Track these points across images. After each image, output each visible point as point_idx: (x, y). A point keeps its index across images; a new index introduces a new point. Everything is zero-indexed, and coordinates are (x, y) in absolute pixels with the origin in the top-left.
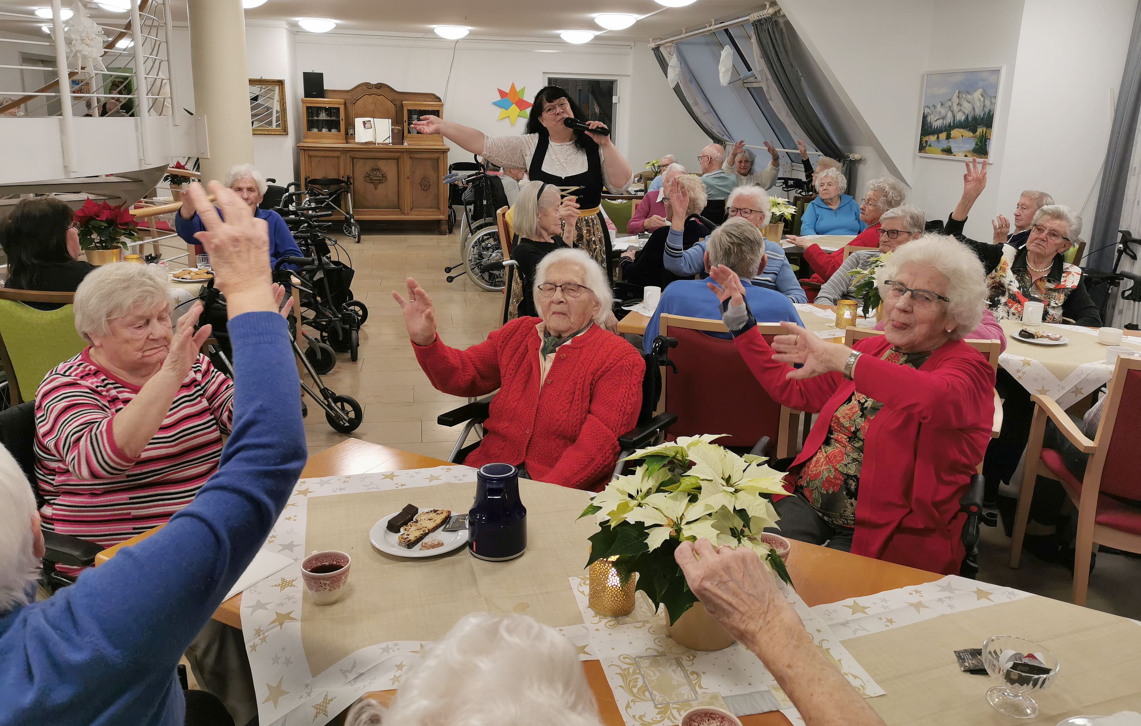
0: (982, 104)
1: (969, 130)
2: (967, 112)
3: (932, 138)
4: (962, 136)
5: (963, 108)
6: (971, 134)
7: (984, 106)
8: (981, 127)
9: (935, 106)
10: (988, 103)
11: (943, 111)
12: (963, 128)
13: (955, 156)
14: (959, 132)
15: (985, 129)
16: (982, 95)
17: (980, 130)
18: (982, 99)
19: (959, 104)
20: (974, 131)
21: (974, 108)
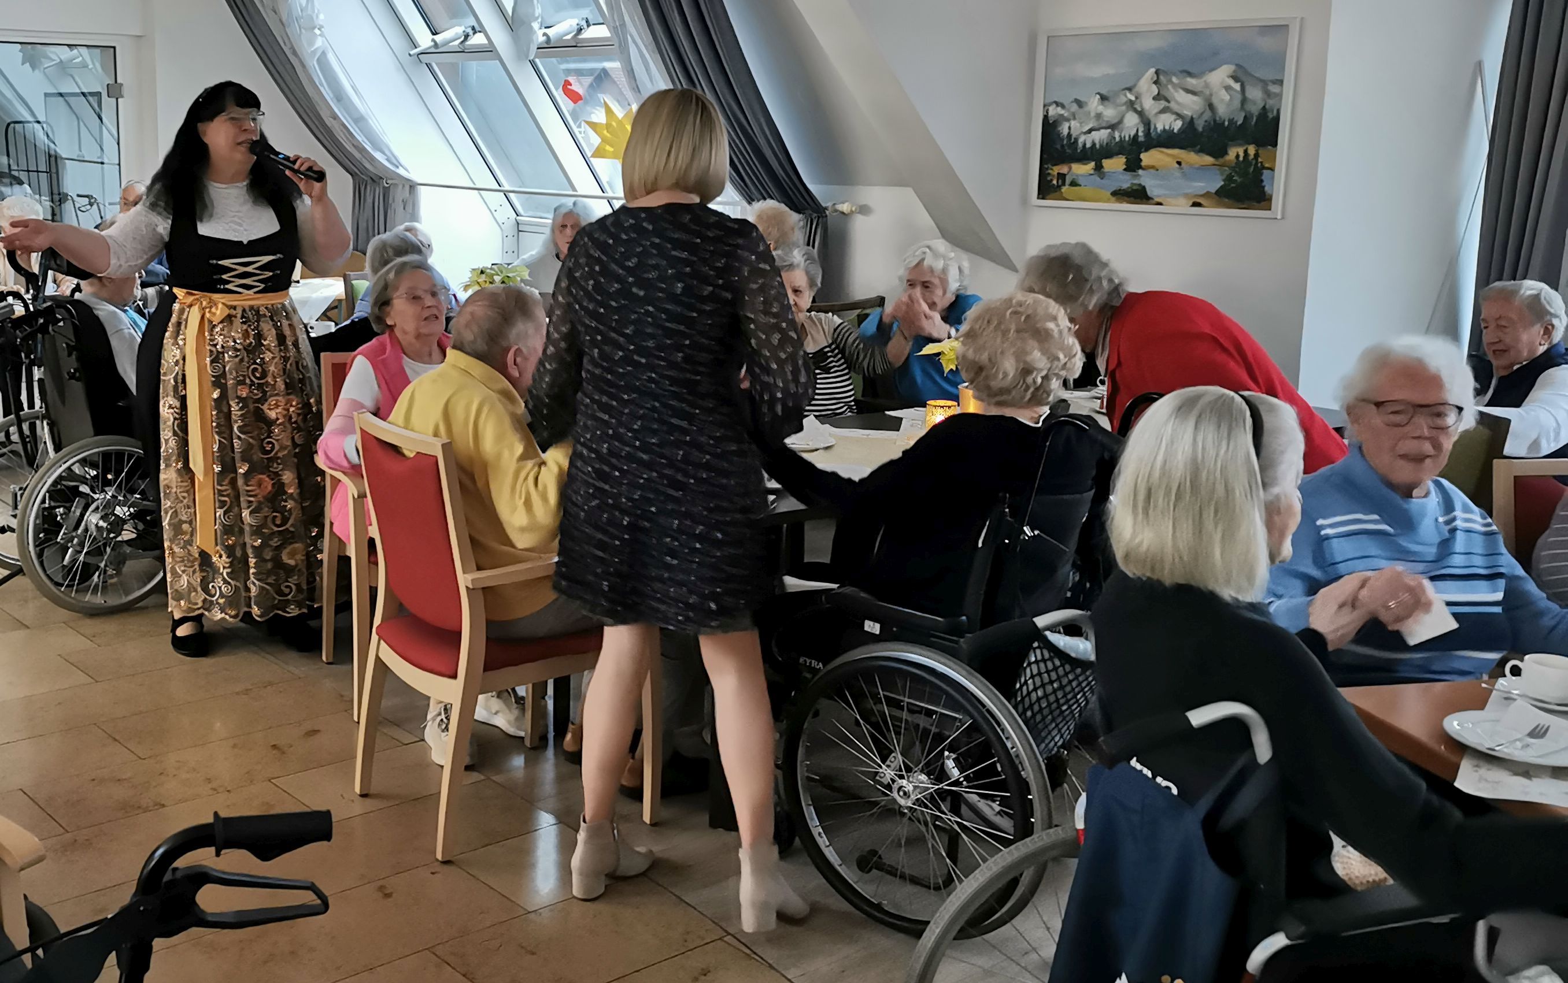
0: (1239, 97)
1: (1202, 151)
2: (1188, 113)
3: (1082, 170)
4: (1179, 163)
5: (1173, 105)
6: (1208, 160)
7: (1244, 101)
8: (1240, 145)
9: (1080, 104)
10: (1255, 94)
11: (1110, 113)
12: (1181, 148)
13: (1160, 204)
14: (1168, 155)
15: (1252, 150)
16: (1235, 78)
17: (1234, 152)
18: (1237, 86)
19: (1157, 98)
20: (1218, 152)
21: (1211, 106)
